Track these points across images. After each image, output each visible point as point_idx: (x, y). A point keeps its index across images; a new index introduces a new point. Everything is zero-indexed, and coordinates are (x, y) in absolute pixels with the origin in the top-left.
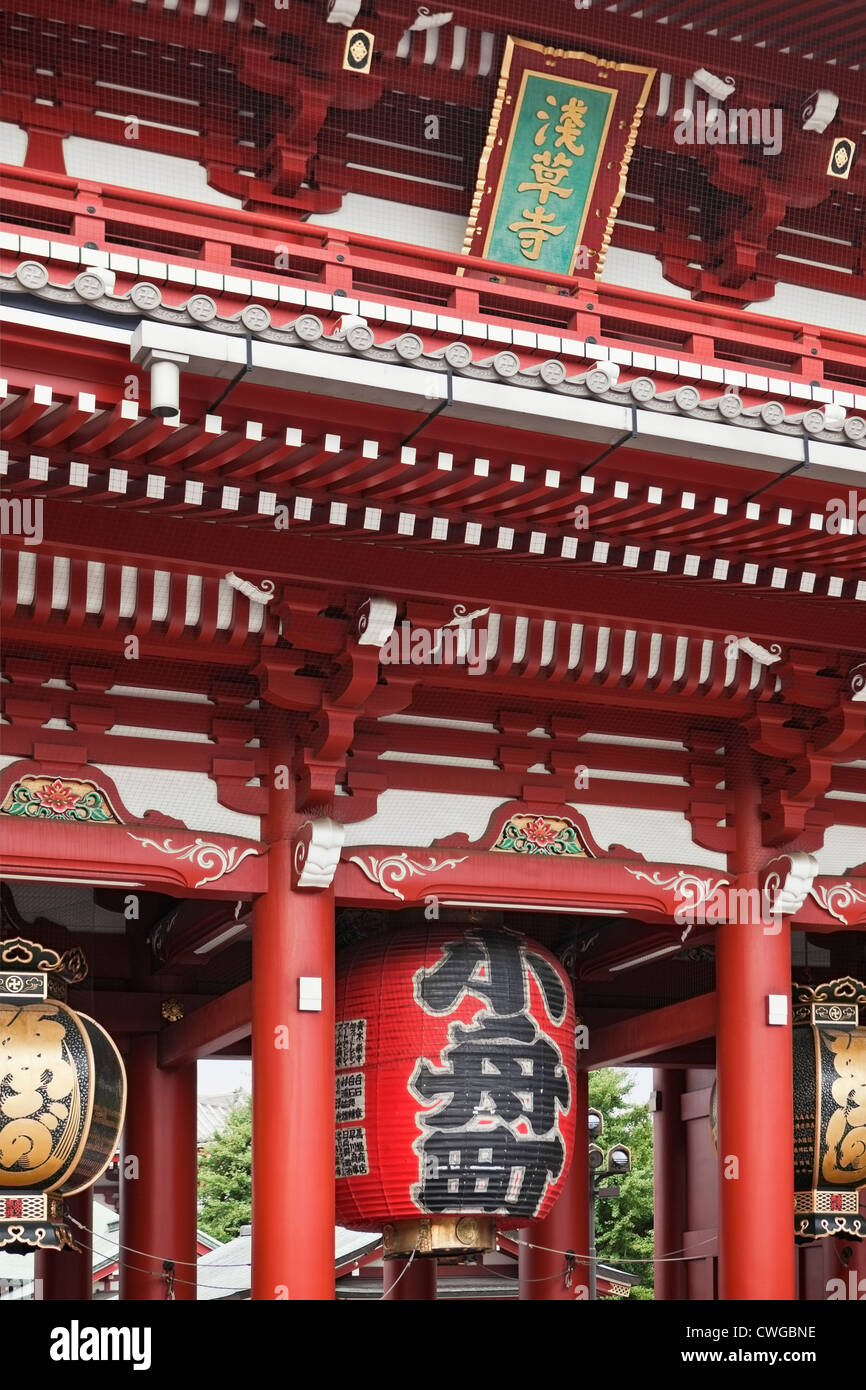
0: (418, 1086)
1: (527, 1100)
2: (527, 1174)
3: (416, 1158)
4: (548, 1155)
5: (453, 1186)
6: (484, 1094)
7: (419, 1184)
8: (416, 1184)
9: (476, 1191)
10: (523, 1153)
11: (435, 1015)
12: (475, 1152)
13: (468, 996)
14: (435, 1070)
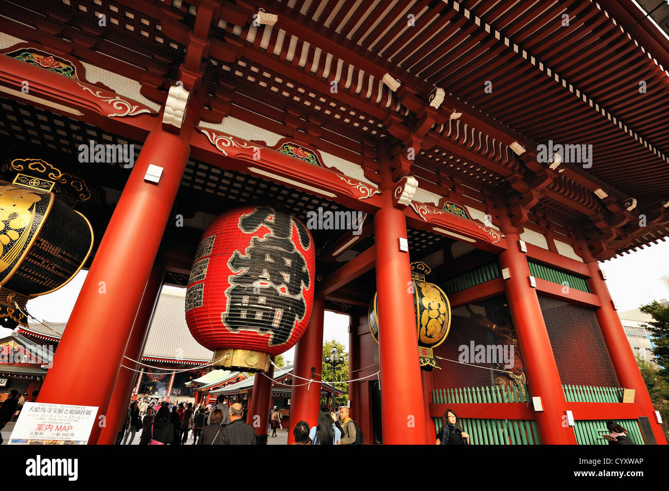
0: (232, 263)
1: (287, 277)
2: (284, 313)
3: (226, 298)
4: (296, 306)
5: (244, 315)
6: (265, 270)
7: (226, 313)
8: (224, 313)
9: (256, 319)
10: (283, 302)
11: (246, 233)
12: (257, 298)
13: (263, 227)
14: (242, 256)
